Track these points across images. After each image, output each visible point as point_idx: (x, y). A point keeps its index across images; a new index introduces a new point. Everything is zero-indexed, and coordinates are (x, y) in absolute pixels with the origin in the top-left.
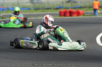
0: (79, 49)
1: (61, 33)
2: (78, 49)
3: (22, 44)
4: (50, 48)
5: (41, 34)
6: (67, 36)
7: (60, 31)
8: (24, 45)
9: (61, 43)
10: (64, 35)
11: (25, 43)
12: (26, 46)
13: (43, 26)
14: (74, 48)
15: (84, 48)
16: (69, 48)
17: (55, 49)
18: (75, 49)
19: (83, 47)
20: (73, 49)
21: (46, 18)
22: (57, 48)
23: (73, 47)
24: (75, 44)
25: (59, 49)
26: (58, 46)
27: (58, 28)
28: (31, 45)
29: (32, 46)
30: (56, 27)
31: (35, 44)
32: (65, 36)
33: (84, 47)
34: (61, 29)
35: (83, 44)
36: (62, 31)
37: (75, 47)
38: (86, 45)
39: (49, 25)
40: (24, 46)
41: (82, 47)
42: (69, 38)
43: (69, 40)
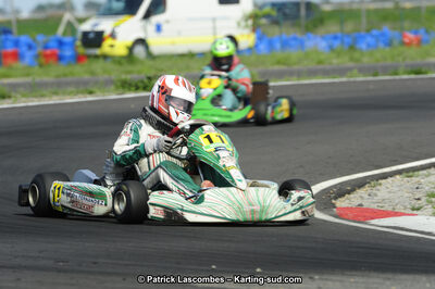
0: (276, 217)
1: (208, 150)
2: (271, 216)
3: (57, 199)
4: (153, 212)
5: (135, 157)
6: (227, 165)
7: (205, 142)
8: (64, 200)
9: (201, 191)
10: (219, 158)
11: (68, 195)
12: (69, 205)
13: (151, 124)
14: (253, 212)
15: (303, 212)
16: (231, 216)
17: (173, 219)
18: (257, 217)
19: (295, 210)
20: (249, 217)
21: (162, 88)
22: (179, 211)
23: (247, 208)
24: (261, 198)
25: (190, 218)
26: (187, 205)
27: (198, 131)
28: (86, 201)
29: (90, 203)
30: (191, 126)
31: (102, 196)
32: (221, 164)
33: (301, 207)
34: (208, 137)
35: (300, 199)
36: (211, 142)
37: (257, 208)
38: (312, 200)
39: (175, 119)
40: (62, 206)
41: (290, 208)
42: (236, 174)
43: (233, 181)
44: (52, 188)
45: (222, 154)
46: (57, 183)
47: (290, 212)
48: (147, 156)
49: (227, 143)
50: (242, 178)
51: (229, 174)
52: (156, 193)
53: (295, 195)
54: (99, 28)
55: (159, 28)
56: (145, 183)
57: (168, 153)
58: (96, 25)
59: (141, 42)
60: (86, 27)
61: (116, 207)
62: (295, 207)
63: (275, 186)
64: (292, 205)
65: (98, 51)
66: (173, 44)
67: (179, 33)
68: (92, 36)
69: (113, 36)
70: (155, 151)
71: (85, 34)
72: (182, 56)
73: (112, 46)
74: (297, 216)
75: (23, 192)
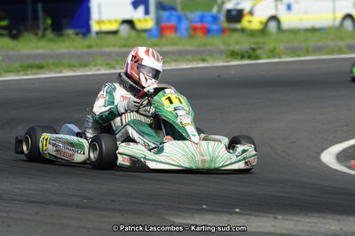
0: (223, 166)
1: (168, 110)
2: (218, 165)
3: (45, 148)
4: (120, 160)
6: (184, 122)
7: (166, 103)
8: (51, 149)
10: (177, 116)
11: (54, 145)
12: (54, 154)
13: (125, 87)
14: (204, 161)
15: (246, 163)
16: (185, 164)
17: (138, 166)
18: (207, 166)
19: (239, 161)
20: (200, 166)
21: (135, 57)
22: (143, 160)
23: (198, 158)
25: (152, 165)
26: (150, 155)
27: (160, 93)
28: (68, 150)
29: (71, 152)
30: (154, 89)
31: (81, 146)
32: (178, 121)
33: (244, 159)
34: (169, 99)
35: (244, 151)
36: (171, 102)
37: (207, 158)
38: (254, 152)
39: (145, 83)
40: (49, 154)
41: (234, 159)
42: (191, 130)
43: (188, 136)
44: (41, 139)
45: (180, 113)
46: (45, 135)
47: (235, 162)
48: (120, 115)
49: (185, 104)
50: (196, 133)
51: (185, 130)
52: (124, 144)
53: (240, 148)
54: (240, 7)
55: (289, 7)
56: (117, 136)
57: (137, 112)
58: (238, 4)
59: (274, 18)
60: (229, 6)
61: (92, 155)
62: (239, 158)
63: (226, 141)
64: (237, 156)
65: (238, 26)
66: (301, 20)
67: (306, 12)
68: (234, 13)
69: (251, 13)
70: (126, 111)
71: (229, 11)
72: (307, 30)
73: (250, 21)
74: (241, 165)
75: (19, 142)
